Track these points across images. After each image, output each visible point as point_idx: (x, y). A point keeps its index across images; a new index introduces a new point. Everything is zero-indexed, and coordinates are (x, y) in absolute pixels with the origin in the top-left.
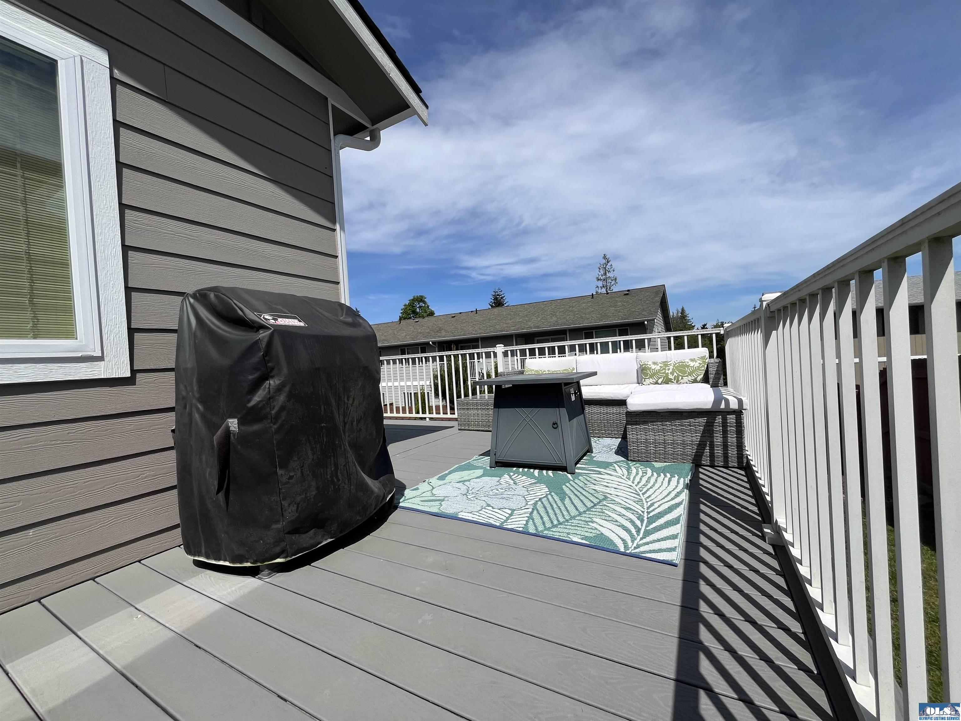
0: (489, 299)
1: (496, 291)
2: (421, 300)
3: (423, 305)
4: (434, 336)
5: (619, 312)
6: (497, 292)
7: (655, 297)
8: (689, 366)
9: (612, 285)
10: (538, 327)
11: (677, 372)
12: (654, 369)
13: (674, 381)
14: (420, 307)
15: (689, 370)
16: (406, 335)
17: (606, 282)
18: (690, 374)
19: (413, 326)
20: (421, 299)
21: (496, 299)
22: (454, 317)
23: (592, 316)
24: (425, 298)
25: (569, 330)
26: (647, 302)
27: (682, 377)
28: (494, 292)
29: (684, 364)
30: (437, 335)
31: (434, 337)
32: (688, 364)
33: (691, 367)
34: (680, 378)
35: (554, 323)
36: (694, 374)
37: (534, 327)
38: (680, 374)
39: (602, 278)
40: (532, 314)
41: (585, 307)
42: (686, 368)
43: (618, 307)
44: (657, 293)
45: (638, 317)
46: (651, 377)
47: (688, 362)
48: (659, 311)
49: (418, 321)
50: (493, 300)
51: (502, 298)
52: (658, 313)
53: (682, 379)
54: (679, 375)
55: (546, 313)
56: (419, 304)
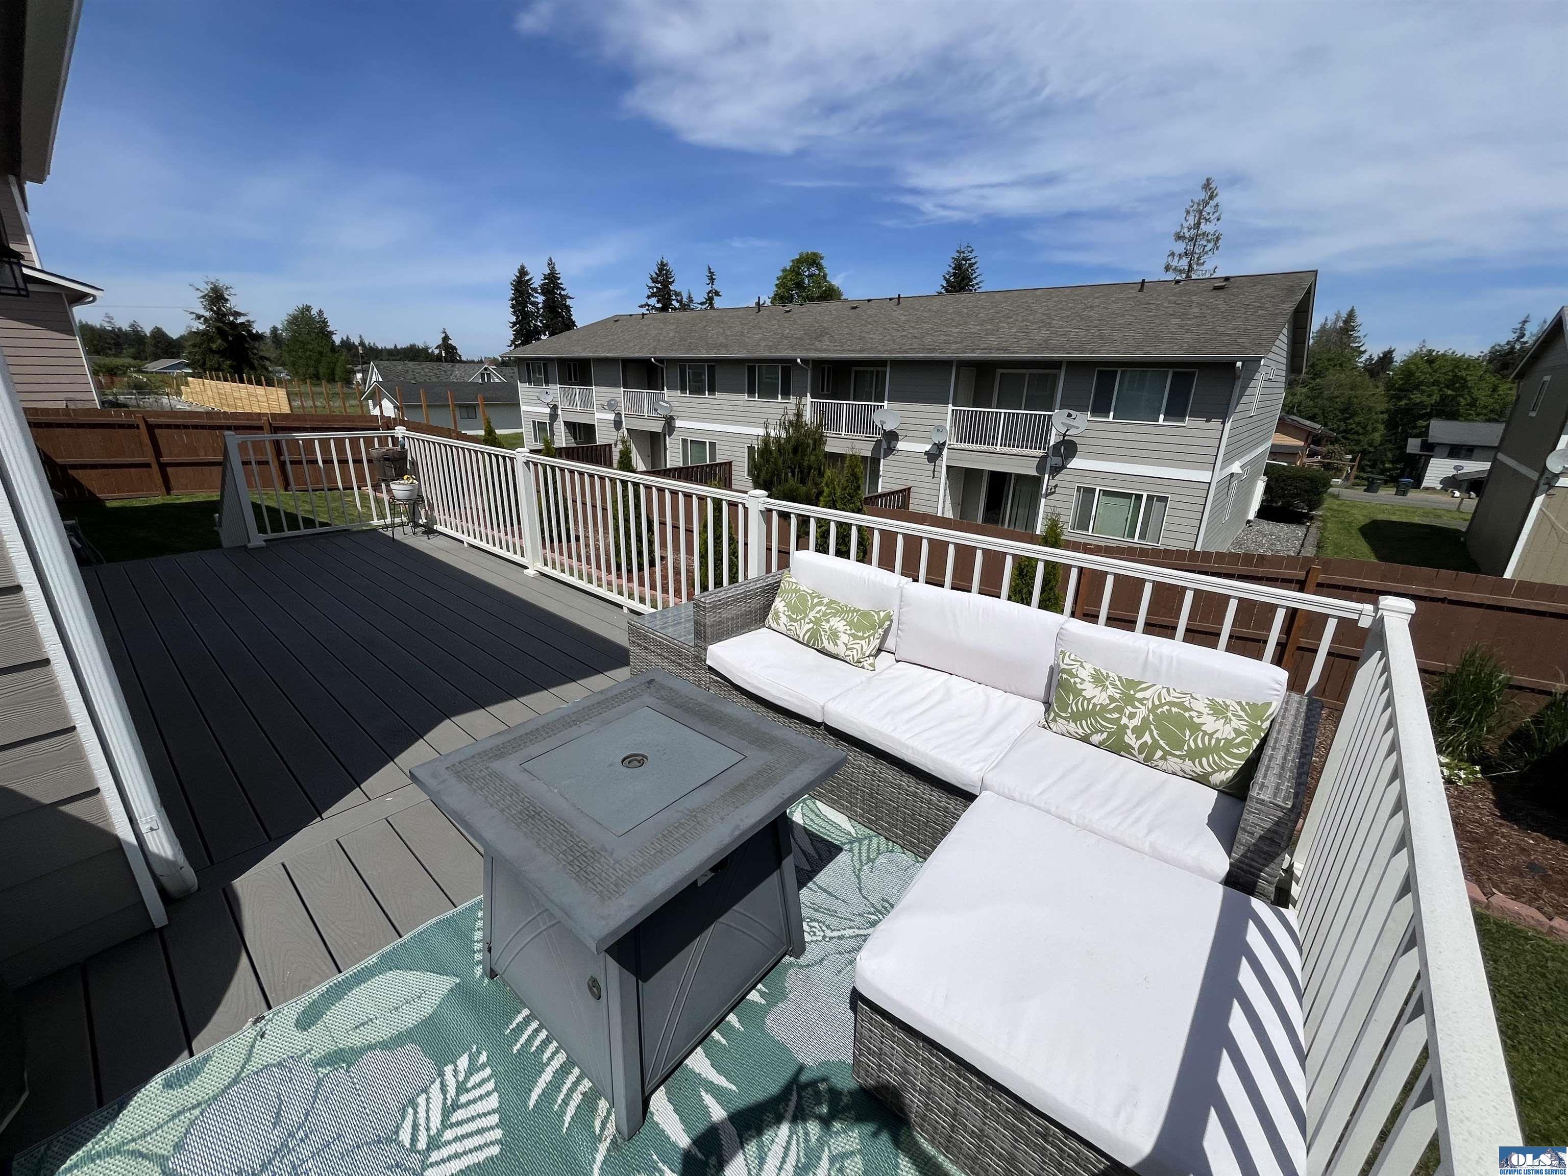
0: (945, 267)
1: (963, 250)
2: (814, 262)
3: (817, 272)
4: (808, 347)
5: (1188, 331)
6: (963, 252)
7: (1283, 302)
8: (1196, 728)
9: (1206, 253)
10: (1005, 350)
11: (1155, 732)
12: (1089, 701)
13: (1136, 753)
14: (810, 276)
15: (1195, 741)
16: (761, 340)
17: (1194, 246)
18: (1194, 755)
19: (779, 321)
20: (813, 260)
21: (958, 267)
22: (856, 307)
23: (1124, 336)
24: (822, 258)
25: (1067, 362)
26: (1260, 312)
27: (1166, 754)
28: (958, 252)
29: (1187, 714)
30: (813, 344)
31: (806, 349)
32: (1196, 720)
33: (1205, 733)
34: (1159, 753)
35: (1040, 344)
36: (1204, 760)
37: (998, 349)
38: (1161, 742)
39: (1187, 235)
40: (1004, 317)
41: (1117, 312)
42: (1188, 733)
43: (1190, 319)
44: (1291, 290)
45: (1224, 350)
46: (1076, 717)
47: (1200, 714)
48: (1285, 331)
49: (789, 311)
50: (954, 269)
51: (971, 265)
52: (1281, 336)
53: (1163, 758)
54: (1156, 746)
55: (1031, 317)
56: (809, 269)
